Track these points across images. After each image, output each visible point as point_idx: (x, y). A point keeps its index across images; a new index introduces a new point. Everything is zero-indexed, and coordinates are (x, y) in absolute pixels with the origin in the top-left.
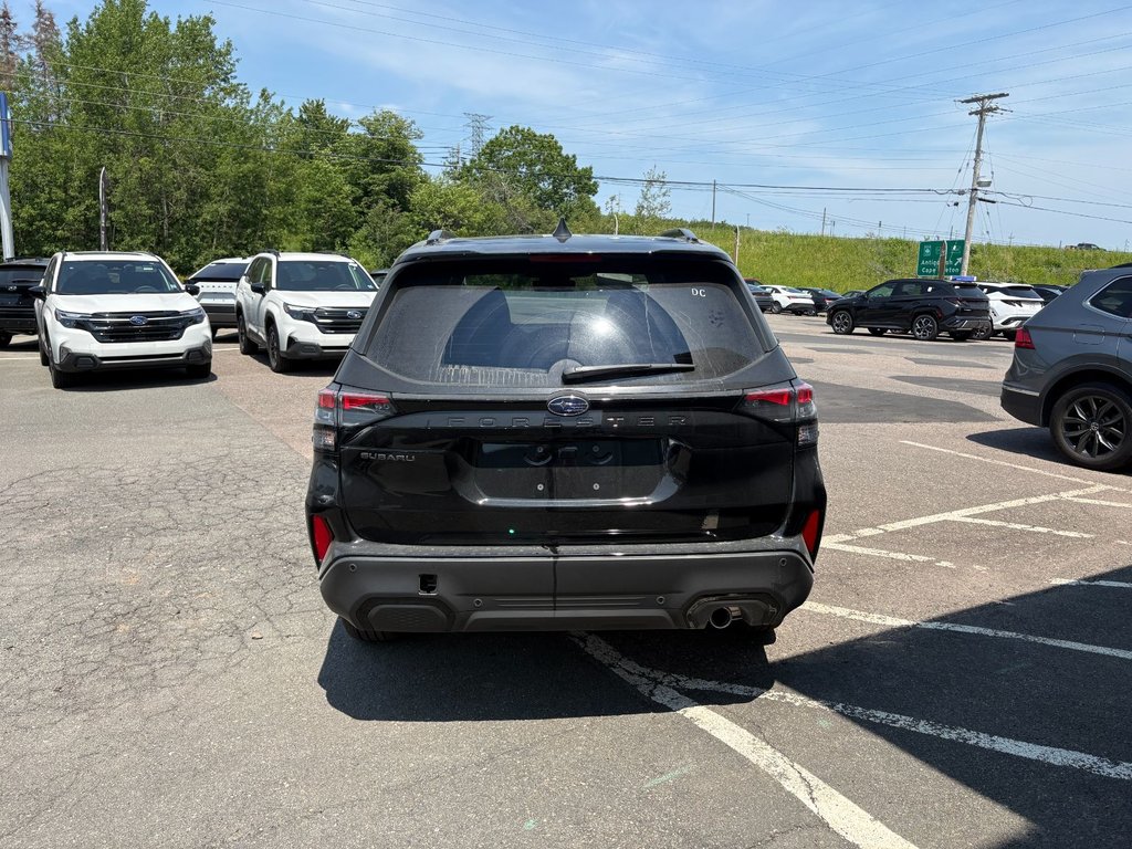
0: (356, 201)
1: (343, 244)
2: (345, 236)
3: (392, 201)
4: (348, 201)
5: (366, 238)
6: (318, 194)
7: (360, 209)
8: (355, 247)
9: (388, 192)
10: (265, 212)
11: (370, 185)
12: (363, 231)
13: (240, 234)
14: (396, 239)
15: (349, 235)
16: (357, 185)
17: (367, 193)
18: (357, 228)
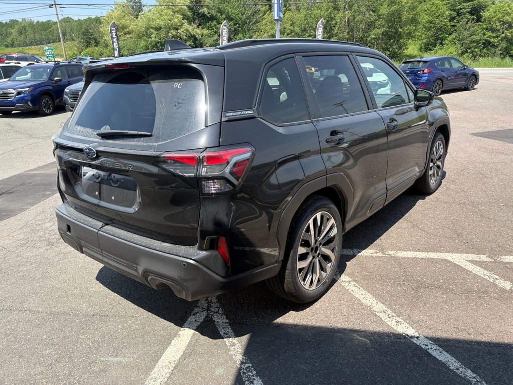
0: (451, 20)
1: (441, 44)
2: (443, 39)
3: (472, 17)
4: (446, 20)
5: (454, 39)
6: (431, 19)
7: (454, 24)
8: (447, 45)
9: (471, 13)
10: (400, 30)
11: (461, 9)
12: (453, 36)
13: (387, 43)
14: (470, 39)
15: (446, 38)
16: (455, 10)
17: (459, 14)
18: (451, 34)
